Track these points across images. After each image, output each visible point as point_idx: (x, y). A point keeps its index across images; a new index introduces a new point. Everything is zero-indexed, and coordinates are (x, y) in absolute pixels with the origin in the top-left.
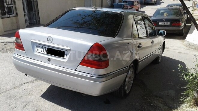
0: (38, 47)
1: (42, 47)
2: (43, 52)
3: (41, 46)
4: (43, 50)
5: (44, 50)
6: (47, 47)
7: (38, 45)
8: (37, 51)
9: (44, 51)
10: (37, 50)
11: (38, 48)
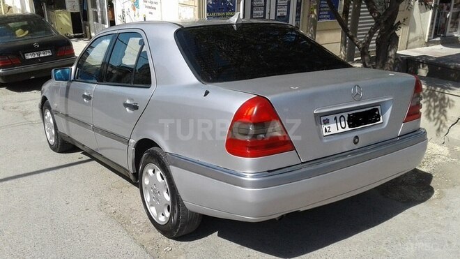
0: (325, 124)
1: (335, 118)
2: (341, 130)
3: (331, 118)
4: (339, 124)
5: (343, 123)
6: (346, 115)
7: (323, 118)
8: (327, 134)
9: (343, 126)
10: (326, 131)
11: (326, 126)
